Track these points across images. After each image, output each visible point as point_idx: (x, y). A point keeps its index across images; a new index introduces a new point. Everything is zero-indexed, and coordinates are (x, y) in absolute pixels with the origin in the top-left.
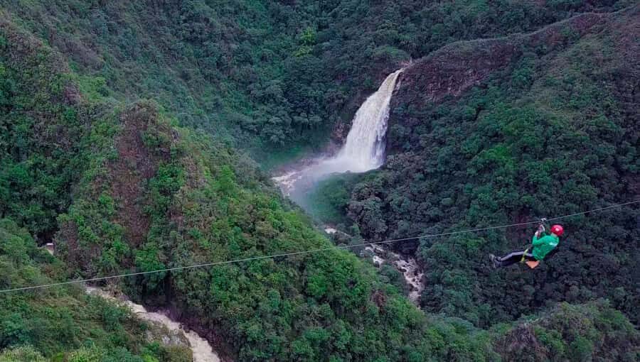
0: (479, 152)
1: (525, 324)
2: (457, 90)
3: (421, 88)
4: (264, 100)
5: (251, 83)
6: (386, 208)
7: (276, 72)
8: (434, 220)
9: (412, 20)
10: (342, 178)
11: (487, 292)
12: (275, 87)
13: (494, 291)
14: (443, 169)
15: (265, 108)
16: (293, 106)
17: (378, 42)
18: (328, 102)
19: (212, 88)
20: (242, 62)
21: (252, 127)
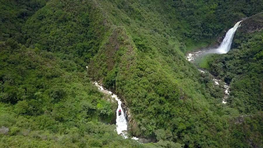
0: (259, 52)
1: (242, 116)
2: (260, 29)
3: (247, 27)
4: (195, 27)
5: (191, 21)
6: (225, 67)
7: (201, 18)
8: (239, 73)
9: (250, 4)
10: (213, 55)
11: (251, 101)
12: (199, 23)
13: (253, 101)
14: (246, 56)
15: (195, 30)
16: (204, 30)
17: (236, 10)
18: (216, 30)
19: (178, 22)
20: (190, 14)
21: (188, 35)
